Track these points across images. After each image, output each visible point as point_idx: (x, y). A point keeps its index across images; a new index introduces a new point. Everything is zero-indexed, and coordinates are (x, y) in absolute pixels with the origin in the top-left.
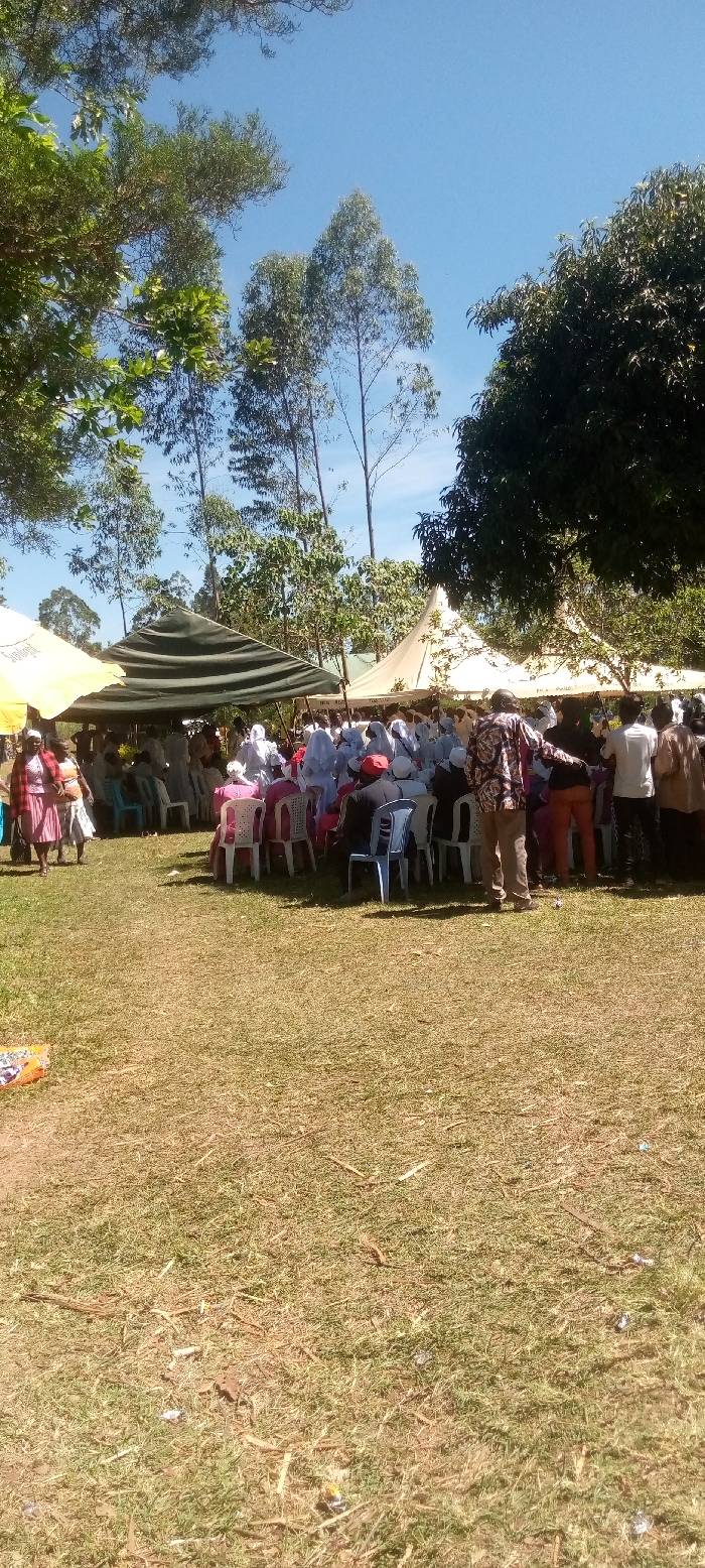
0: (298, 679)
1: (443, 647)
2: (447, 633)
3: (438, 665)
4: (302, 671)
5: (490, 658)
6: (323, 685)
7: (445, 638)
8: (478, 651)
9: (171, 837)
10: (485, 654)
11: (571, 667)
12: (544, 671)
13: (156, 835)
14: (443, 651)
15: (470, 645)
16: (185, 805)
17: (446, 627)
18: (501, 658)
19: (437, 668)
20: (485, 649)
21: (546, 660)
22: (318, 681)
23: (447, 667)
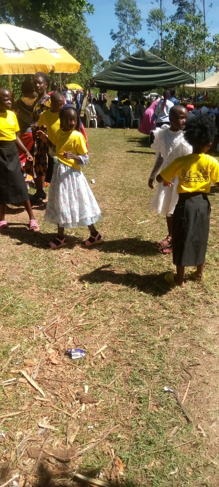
0: (179, 78)
4: (182, 75)
6: (187, 81)
9: (132, 130)
13: (128, 129)
16: (139, 119)
22: (185, 79)
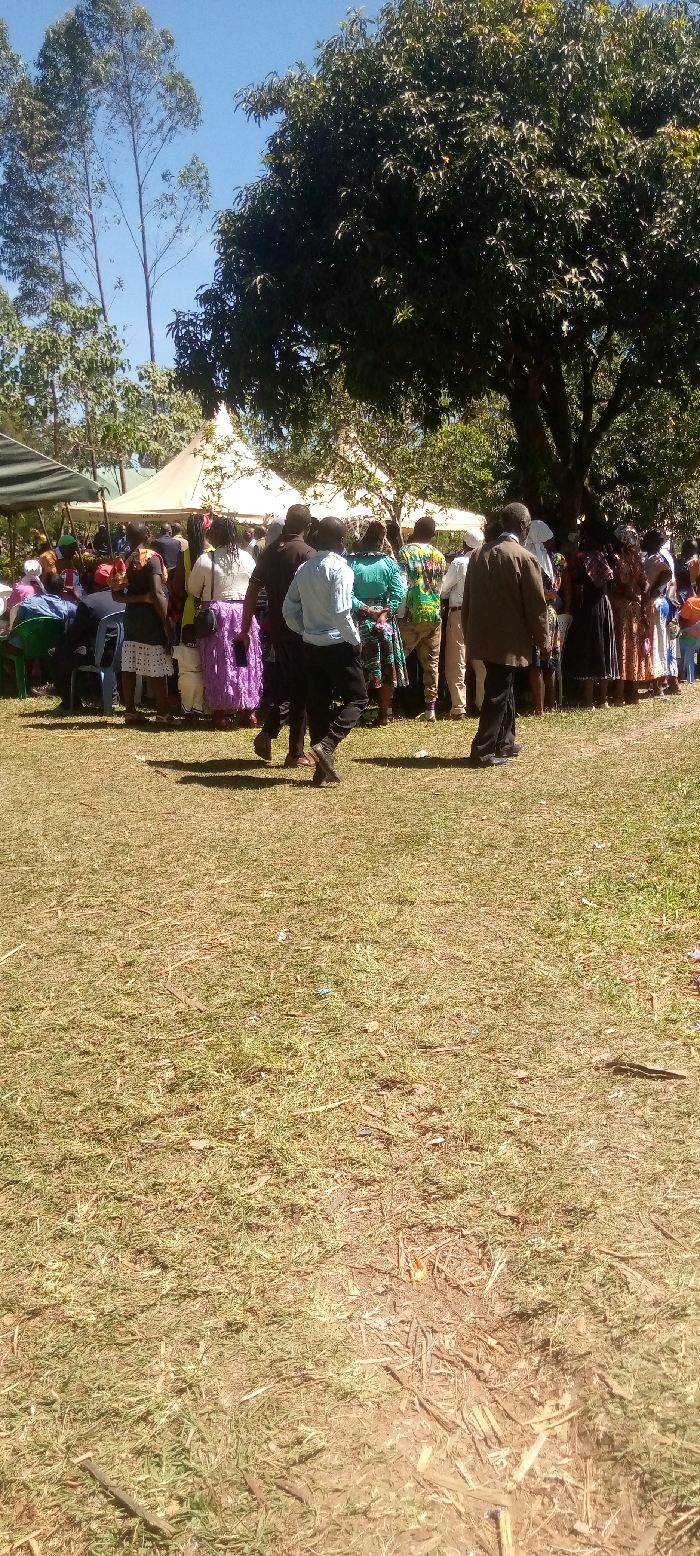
0: (53, 482)
1: (216, 464)
2: (220, 450)
3: (210, 484)
4: (58, 475)
5: (265, 482)
6: (75, 493)
7: (218, 455)
8: (250, 472)
10: (258, 476)
11: (348, 497)
12: (320, 500)
14: (216, 469)
15: (245, 464)
17: (220, 442)
18: (275, 480)
19: (209, 487)
20: (258, 470)
21: (319, 488)
22: (73, 487)
23: (219, 486)
